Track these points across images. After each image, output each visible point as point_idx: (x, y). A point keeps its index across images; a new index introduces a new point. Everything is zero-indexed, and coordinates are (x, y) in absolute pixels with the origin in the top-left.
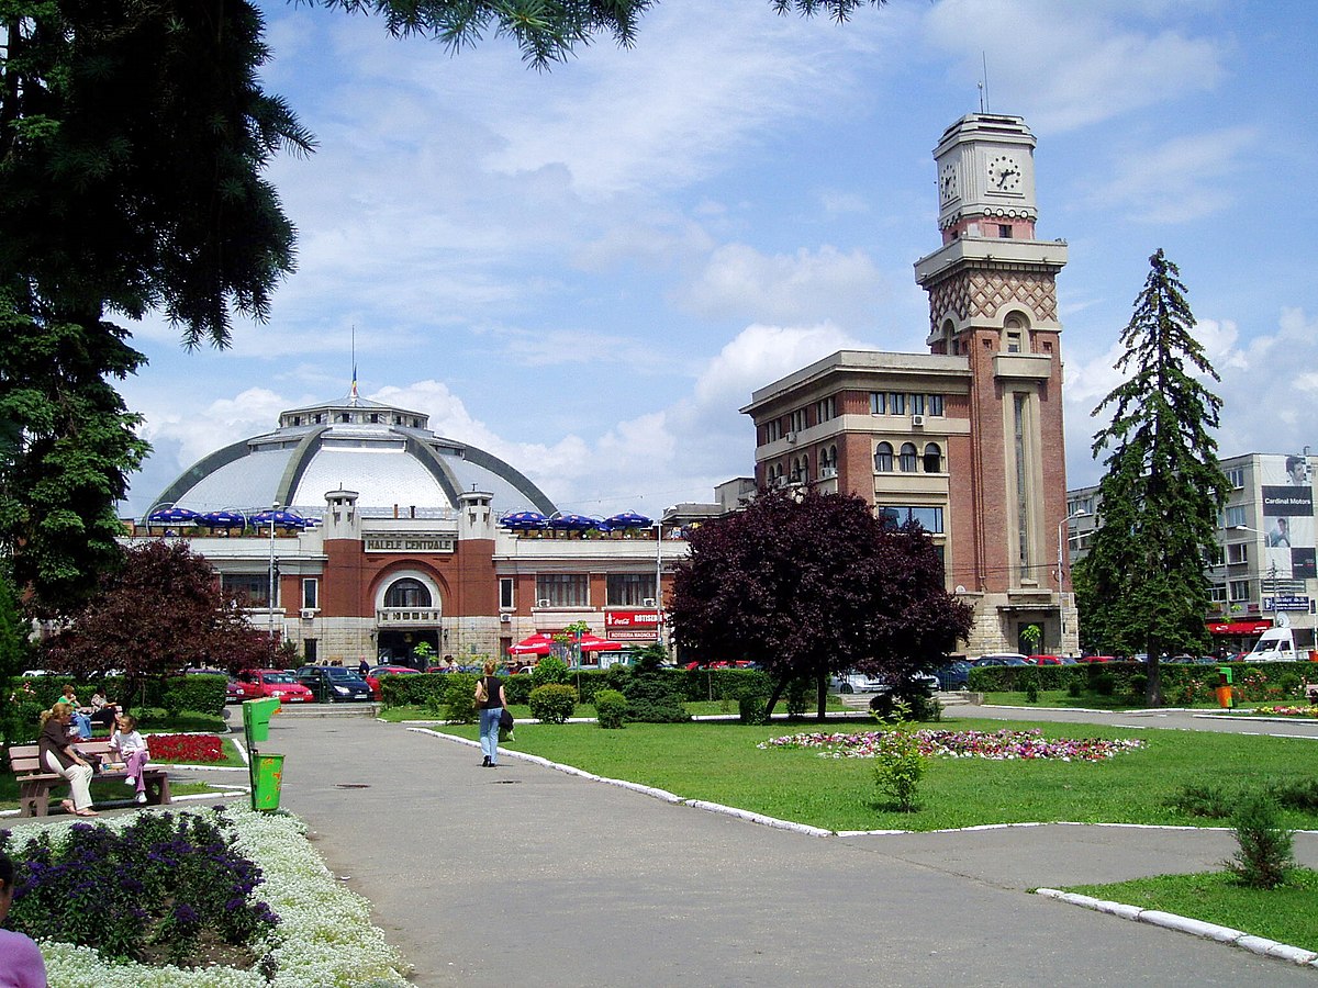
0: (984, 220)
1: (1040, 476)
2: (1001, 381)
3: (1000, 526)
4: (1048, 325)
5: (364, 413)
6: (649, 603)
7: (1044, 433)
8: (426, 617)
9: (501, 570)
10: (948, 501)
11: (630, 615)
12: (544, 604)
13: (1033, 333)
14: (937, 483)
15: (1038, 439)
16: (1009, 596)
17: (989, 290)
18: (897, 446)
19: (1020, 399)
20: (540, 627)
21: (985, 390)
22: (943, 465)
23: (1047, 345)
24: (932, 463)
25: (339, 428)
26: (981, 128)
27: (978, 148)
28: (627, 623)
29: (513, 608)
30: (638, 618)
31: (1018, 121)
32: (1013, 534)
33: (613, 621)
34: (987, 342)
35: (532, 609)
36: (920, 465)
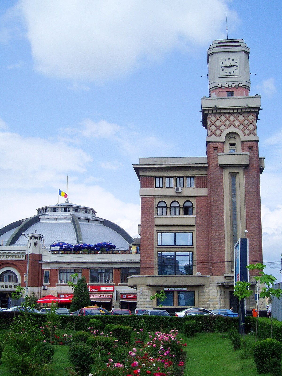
0: (219, 90)
1: (244, 214)
2: (223, 167)
3: (221, 242)
4: (252, 138)
5: (62, 207)
6: (108, 282)
7: (247, 193)
8: (11, 286)
9: (44, 267)
10: (195, 229)
11: (99, 287)
12: (61, 281)
13: (242, 142)
14: (190, 220)
15: (243, 196)
16: (225, 277)
17: (218, 123)
18: (168, 202)
19: (233, 175)
20: (59, 291)
21: (214, 172)
22: (194, 211)
23: (250, 148)
24: (187, 211)
25: (50, 214)
26: (217, 46)
27: (216, 55)
28: (97, 290)
29: (49, 284)
30: (102, 289)
31: (240, 41)
32: (228, 245)
33: (91, 289)
34: (216, 149)
35: (56, 284)
36: (182, 211)
